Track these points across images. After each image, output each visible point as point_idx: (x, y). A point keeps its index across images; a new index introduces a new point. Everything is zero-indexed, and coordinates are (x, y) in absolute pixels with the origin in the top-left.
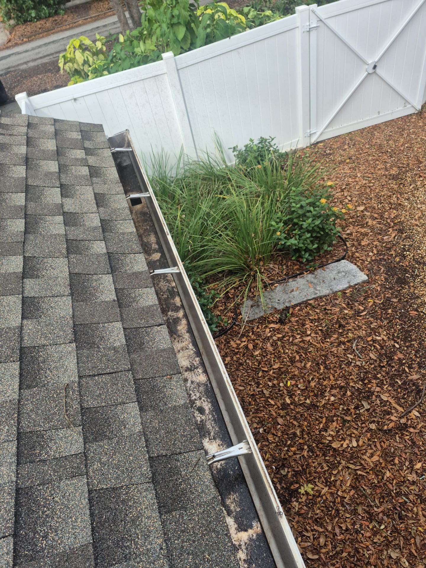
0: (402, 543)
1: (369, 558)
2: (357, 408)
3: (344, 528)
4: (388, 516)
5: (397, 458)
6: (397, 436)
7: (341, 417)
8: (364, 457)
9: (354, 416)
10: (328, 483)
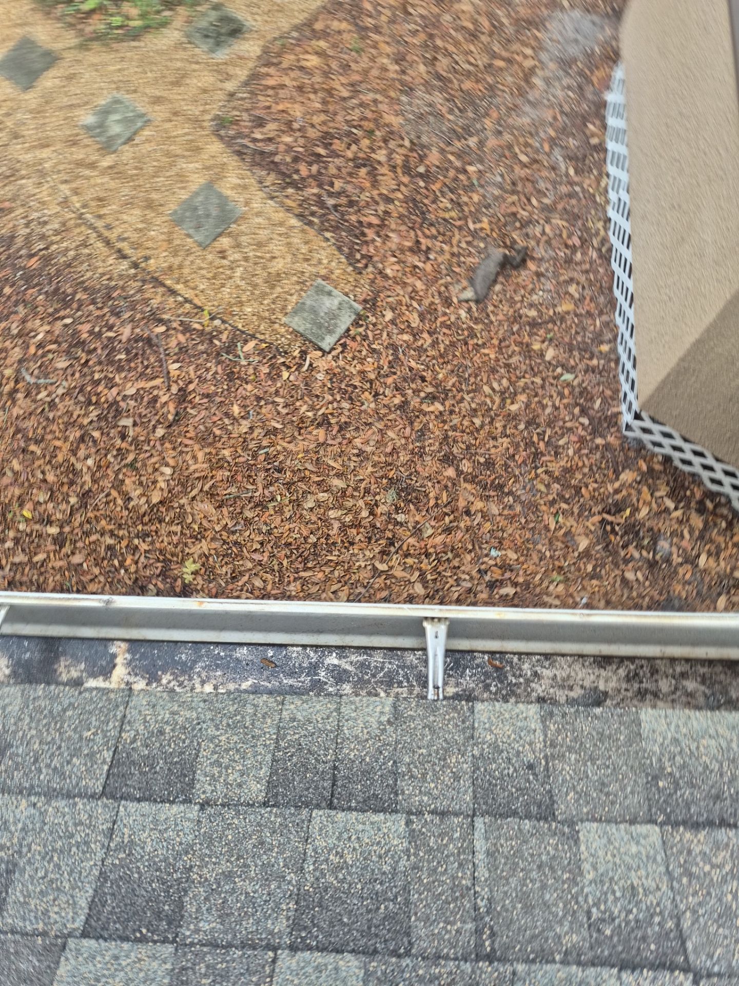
0: (304, 487)
1: (301, 534)
2: (123, 437)
3: (259, 546)
4: (271, 484)
5: (215, 429)
6: (188, 410)
7: (124, 466)
8: (192, 468)
9: (133, 448)
10: (199, 536)
